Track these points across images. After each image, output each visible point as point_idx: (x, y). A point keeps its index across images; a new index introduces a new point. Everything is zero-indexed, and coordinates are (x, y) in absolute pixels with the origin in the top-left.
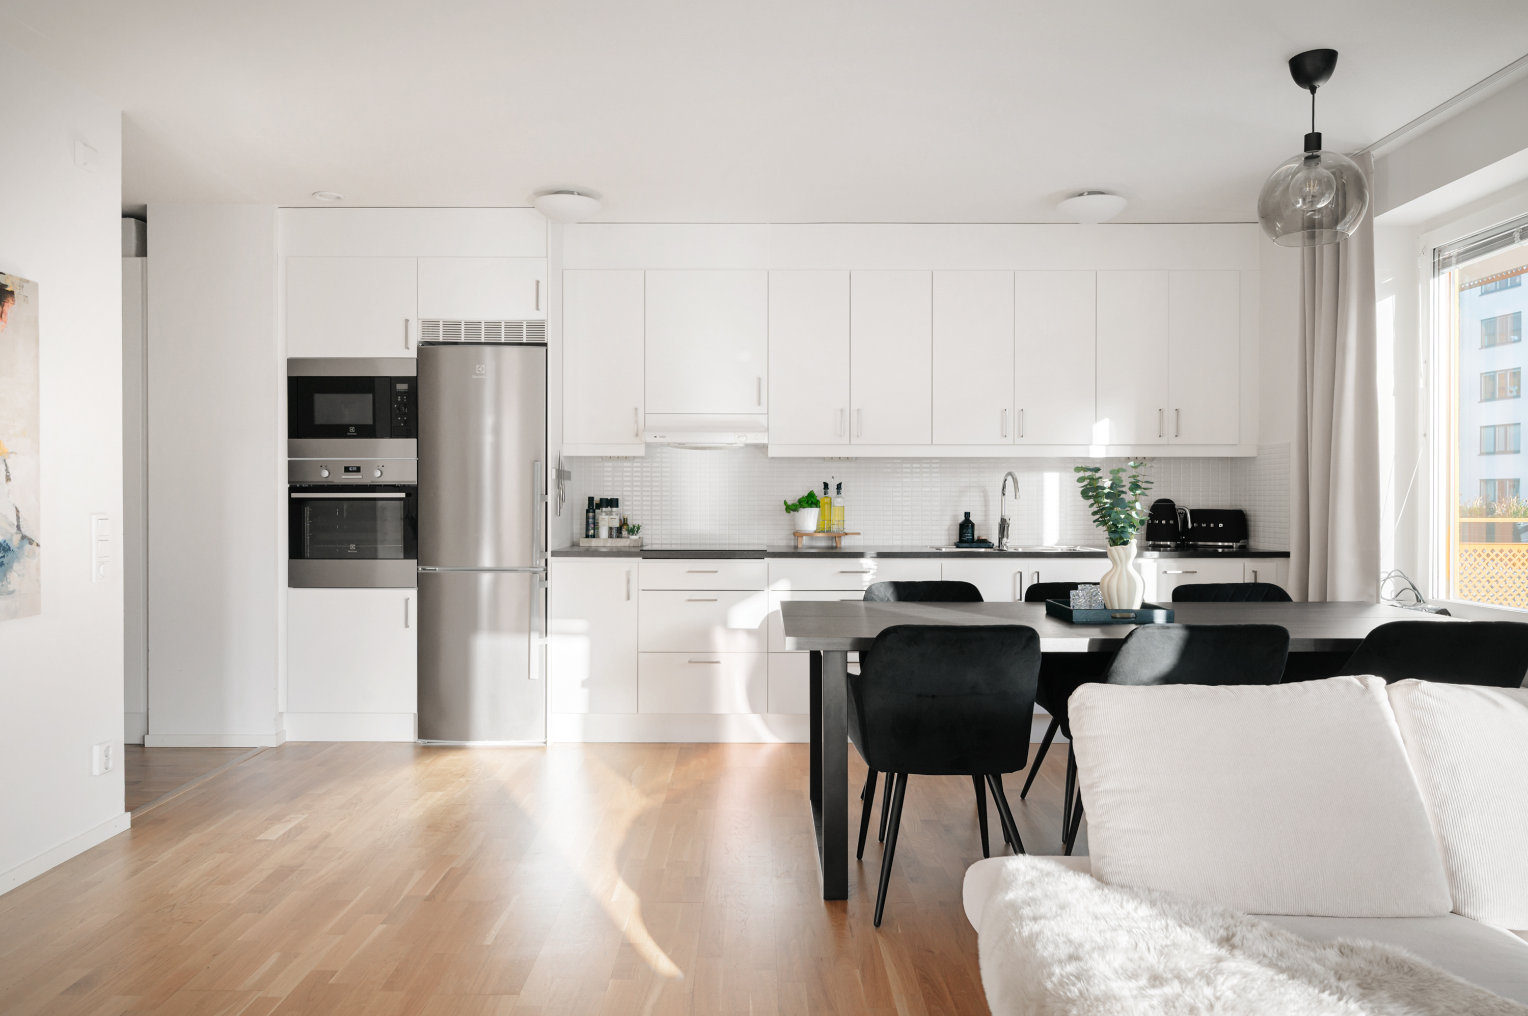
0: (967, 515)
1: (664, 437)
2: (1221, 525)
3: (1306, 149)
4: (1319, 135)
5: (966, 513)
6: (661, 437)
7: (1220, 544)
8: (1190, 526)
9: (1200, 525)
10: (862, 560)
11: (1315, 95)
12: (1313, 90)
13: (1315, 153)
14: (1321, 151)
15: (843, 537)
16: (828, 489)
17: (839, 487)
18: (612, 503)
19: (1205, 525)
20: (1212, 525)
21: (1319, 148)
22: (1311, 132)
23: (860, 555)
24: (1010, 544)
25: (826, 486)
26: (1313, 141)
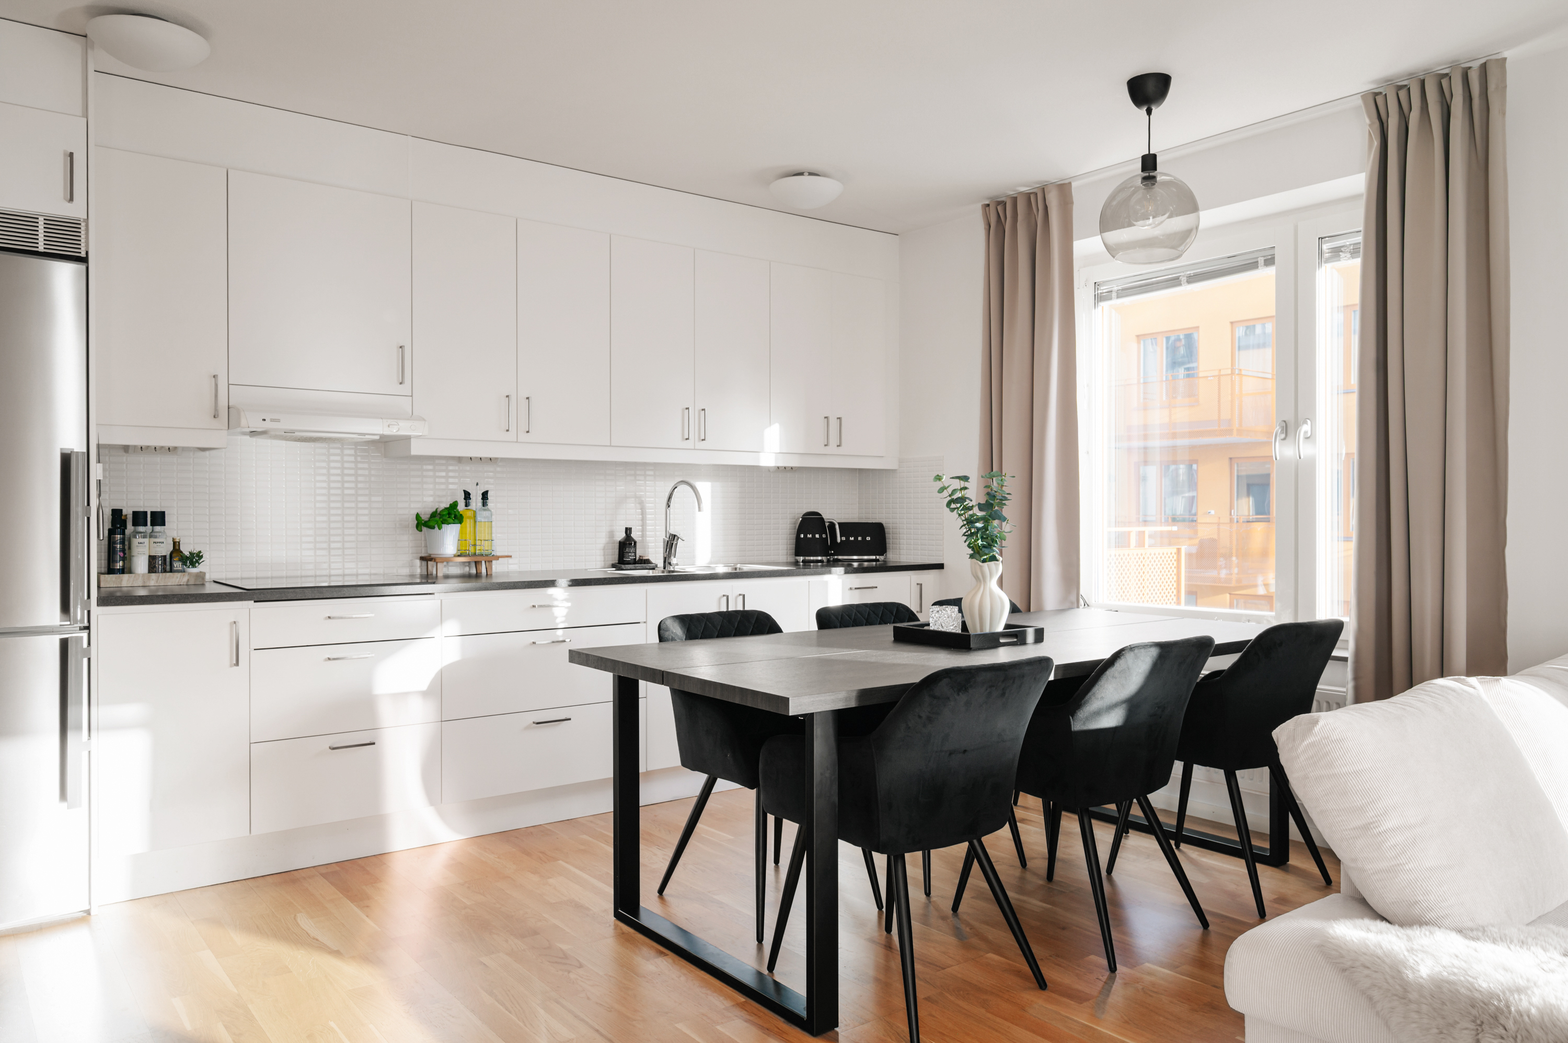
0: (628, 531)
1: (278, 421)
2: (868, 538)
3: (1143, 170)
4: (1155, 156)
5: (627, 529)
6: (272, 420)
7: (855, 557)
8: (839, 540)
9: (848, 539)
10: (551, 591)
11: (1151, 117)
12: (1149, 112)
13: (1151, 174)
14: (1156, 172)
15: (494, 562)
16: (470, 499)
17: (485, 495)
18: (159, 518)
19: (853, 538)
20: (860, 538)
21: (1155, 169)
22: (1148, 153)
23: (551, 583)
24: (680, 564)
25: (467, 495)
26: (1149, 162)
